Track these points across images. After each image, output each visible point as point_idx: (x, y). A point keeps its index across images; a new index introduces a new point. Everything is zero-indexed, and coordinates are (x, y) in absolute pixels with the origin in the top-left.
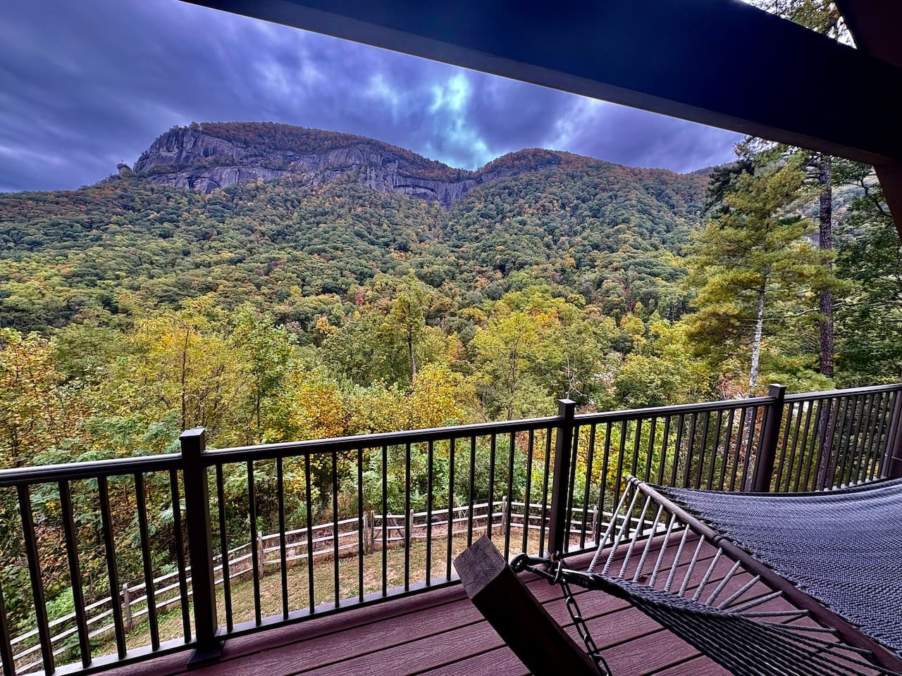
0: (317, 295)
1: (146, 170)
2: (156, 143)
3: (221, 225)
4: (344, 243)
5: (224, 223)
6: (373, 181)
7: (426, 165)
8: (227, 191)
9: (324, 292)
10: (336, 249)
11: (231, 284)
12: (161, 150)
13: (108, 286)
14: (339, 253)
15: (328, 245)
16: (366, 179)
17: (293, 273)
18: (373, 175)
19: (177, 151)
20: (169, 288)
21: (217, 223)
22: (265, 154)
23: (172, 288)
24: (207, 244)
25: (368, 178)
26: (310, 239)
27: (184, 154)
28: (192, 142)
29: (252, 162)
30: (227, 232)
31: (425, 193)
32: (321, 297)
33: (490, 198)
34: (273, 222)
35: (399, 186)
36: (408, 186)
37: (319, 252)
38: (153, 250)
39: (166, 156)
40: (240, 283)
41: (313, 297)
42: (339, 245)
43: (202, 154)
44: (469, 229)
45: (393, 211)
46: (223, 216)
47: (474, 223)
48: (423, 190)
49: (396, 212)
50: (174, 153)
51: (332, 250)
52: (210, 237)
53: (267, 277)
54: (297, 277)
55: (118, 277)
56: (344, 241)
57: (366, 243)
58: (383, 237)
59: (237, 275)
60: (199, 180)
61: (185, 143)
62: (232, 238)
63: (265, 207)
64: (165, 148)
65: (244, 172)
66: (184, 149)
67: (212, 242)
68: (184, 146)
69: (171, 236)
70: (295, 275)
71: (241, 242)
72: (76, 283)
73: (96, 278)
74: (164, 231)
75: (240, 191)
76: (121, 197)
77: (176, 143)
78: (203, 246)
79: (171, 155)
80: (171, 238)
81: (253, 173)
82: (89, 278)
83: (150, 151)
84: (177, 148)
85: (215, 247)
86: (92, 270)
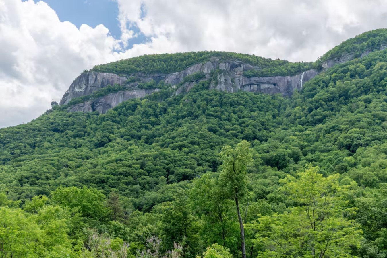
0: (179, 181)
2: (72, 84)
4: (199, 138)
5: (113, 133)
6: (223, 85)
7: (268, 64)
8: (116, 109)
9: (183, 179)
10: (193, 143)
11: (116, 177)
12: (75, 88)
13: (42, 183)
14: (196, 146)
15: (186, 141)
16: (216, 84)
17: (161, 165)
18: (223, 80)
19: (84, 87)
20: (77, 183)
21: (108, 134)
23: (78, 183)
24: (102, 149)
25: (219, 83)
26: (173, 138)
27: (89, 88)
28: (94, 79)
29: (133, 86)
30: (115, 139)
31: (268, 88)
32: (182, 183)
33: (332, 83)
34: (146, 128)
35: (245, 85)
36: (253, 84)
37: (180, 148)
38: (68, 157)
39: (78, 91)
40: (122, 176)
41: (175, 184)
42: (196, 139)
43: (100, 87)
44: (312, 113)
45: (241, 107)
46: (112, 128)
47: (316, 108)
48: (266, 86)
49: (243, 107)
50: (83, 89)
51: (190, 145)
52: (104, 144)
53: (142, 170)
54: (164, 168)
55: (48, 178)
56: (199, 136)
57: (217, 136)
58: (232, 130)
59: (121, 170)
60: (98, 105)
61: (89, 81)
62: (118, 143)
63: (141, 118)
64: (78, 86)
65: (127, 94)
66: (89, 85)
67: (106, 147)
68: (89, 82)
69: (80, 146)
70: (162, 167)
71: (125, 146)
72: (25, 183)
73: (36, 179)
74: (76, 143)
75: (124, 109)
76: (52, 124)
77: (84, 82)
78: (100, 151)
79: (81, 90)
80: (80, 148)
81: (133, 94)
82: (32, 179)
83: (69, 90)
84: (85, 84)
85: (107, 152)
86: (34, 174)
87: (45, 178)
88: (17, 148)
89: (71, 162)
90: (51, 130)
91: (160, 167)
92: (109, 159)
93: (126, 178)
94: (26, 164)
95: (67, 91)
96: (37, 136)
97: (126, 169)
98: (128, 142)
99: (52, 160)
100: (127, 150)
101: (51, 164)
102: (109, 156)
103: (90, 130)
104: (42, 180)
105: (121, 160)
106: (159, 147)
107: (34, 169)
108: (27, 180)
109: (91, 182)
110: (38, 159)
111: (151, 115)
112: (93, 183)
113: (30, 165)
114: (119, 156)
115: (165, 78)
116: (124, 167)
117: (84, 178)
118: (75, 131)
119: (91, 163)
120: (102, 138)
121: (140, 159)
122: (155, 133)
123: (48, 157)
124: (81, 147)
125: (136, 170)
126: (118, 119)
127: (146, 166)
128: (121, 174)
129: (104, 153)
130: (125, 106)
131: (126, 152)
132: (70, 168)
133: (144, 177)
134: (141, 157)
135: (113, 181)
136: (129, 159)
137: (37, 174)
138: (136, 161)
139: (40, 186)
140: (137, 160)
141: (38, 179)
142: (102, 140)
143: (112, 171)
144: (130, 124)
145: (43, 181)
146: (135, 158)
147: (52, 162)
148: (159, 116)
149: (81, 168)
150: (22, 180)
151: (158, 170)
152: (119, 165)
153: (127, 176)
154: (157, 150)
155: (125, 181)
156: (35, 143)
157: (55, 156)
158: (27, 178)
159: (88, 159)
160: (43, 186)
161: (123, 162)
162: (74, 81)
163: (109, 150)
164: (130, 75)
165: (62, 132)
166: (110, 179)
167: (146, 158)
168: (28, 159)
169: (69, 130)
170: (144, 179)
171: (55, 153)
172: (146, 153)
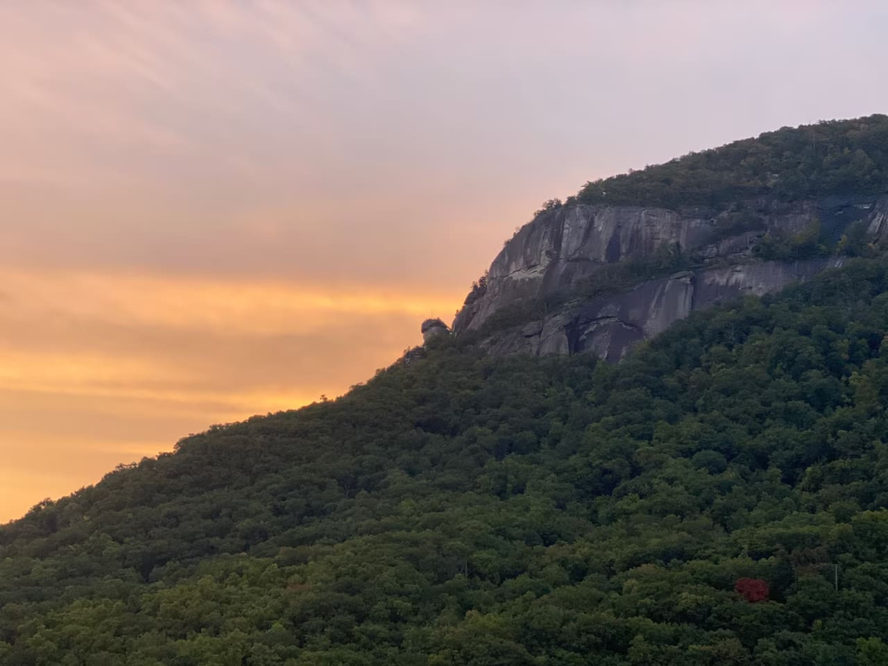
1: (476, 324)
2: (502, 255)
3: (644, 445)
5: (650, 438)
8: (662, 343)
11: (663, 629)
12: (513, 268)
13: (372, 636)
19: (545, 261)
21: (631, 441)
22: (766, 219)
24: (605, 506)
27: (562, 266)
28: (582, 232)
29: (732, 250)
30: (659, 465)
34: (789, 417)
39: (523, 280)
40: (690, 627)
43: (603, 259)
46: (648, 418)
50: (539, 269)
52: (615, 483)
55: (396, 617)
59: (687, 598)
60: (592, 329)
61: (565, 239)
62: (671, 481)
63: (766, 377)
64: (521, 261)
65: (708, 281)
66: (562, 256)
67: (620, 496)
68: (563, 245)
69: (520, 490)
70: (869, 595)
71: (697, 493)
72: (313, 632)
73: (352, 617)
74: (505, 479)
75: (696, 341)
76: (422, 400)
77: (546, 243)
78: (595, 512)
79: (532, 276)
80: (519, 497)
81: (733, 281)
82: (338, 618)
83: (490, 274)
84: (548, 253)
85: (626, 514)
86: (347, 597)
87: (386, 613)
88: (295, 492)
89: (484, 554)
90: (418, 425)
91: (860, 595)
92: (637, 548)
93: (706, 634)
94: (324, 554)
95: (483, 280)
96: (366, 447)
97: (708, 596)
98: (710, 478)
99: (415, 543)
100: (707, 511)
101: (411, 558)
102: (633, 533)
103: (560, 424)
104: (375, 620)
105: (684, 556)
106: (851, 504)
107: (347, 578)
108: (320, 621)
109: (559, 644)
110: (366, 537)
111: (809, 366)
112: (567, 648)
113: (336, 559)
114: (674, 539)
115: (871, 210)
116: (700, 587)
117: (535, 624)
118: (504, 427)
119: (563, 563)
120: (604, 458)
121: (767, 554)
122: (830, 439)
123: (400, 529)
124: (522, 492)
125: (752, 601)
126: (670, 381)
127: (794, 585)
128: (684, 617)
129: (612, 519)
130: (700, 332)
131: (704, 520)
132: (483, 578)
133: (786, 634)
134: (771, 543)
135: (655, 648)
136: (721, 549)
137: (358, 598)
138: (749, 562)
139: (364, 646)
140: (756, 556)
141: (360, 621)
142: (607, 465)
143: (648, 600)
144: (722, 399)
145: (377, 627)
146: (746, 546)
147: (414, 550)
148: (849, 367)
149: (523, 579)
150: (304, 620)
151: (853, 608)
152: (678, 575)
153: (710, 627)
154: (842, 517)
155: (705, 648)
156: (357, 474)
157: (424, 527)
158: (323, 611)
159: (548, 541)
160: (377, 649)
161: (694, 564)
162: (508, 243)
163: (633, 507)
164: (721, 210)
165: (454, 432)
166: (640, 637)
167: (796, 551)
168: (328, 537)
169: (482, 423)
170: (788, 644)
171: (426, 516)
172: (794, 529)
